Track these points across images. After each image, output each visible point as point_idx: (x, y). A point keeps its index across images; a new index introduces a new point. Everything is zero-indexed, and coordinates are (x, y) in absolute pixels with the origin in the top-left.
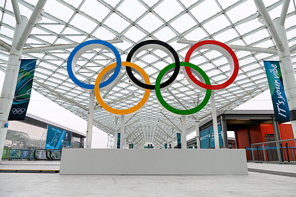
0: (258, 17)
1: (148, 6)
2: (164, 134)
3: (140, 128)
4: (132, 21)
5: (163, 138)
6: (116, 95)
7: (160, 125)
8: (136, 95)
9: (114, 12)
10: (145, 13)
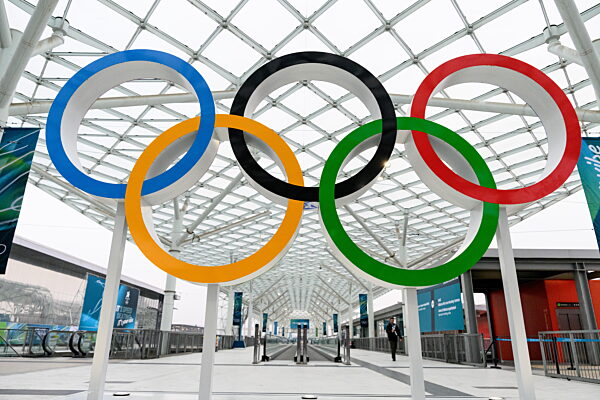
0: (547, 42)
1: (302, 16)
2: (331, 294)
3: (282, 282)
4: (266, 51)
5: (330, 301)
6: (231, 211)
7: (323, 276)
8: (274, 212)
9: (225, 27)
10: (294, 32)
